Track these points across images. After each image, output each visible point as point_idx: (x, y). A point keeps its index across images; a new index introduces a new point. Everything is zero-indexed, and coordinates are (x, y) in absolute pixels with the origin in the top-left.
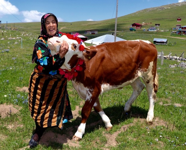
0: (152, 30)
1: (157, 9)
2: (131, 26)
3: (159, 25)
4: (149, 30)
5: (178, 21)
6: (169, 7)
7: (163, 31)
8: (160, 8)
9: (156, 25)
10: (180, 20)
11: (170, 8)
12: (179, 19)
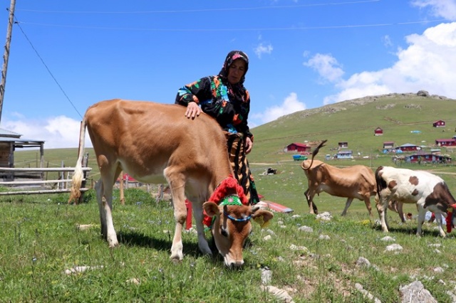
0: (346, 157)
1: (321, 112)
2: (286, 150)
3: (346, 144)
4: (339, 157)
5: (376, 135)
6: (344, 106)
7: (367, 157)
8: (327, 111)
9: (340, 144)
10: (381, 132)
11: (345, 109)
12: (379, 130)
